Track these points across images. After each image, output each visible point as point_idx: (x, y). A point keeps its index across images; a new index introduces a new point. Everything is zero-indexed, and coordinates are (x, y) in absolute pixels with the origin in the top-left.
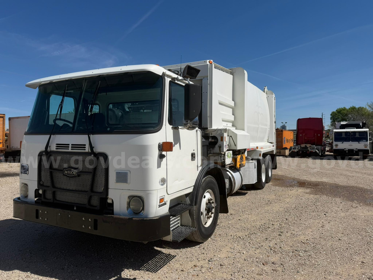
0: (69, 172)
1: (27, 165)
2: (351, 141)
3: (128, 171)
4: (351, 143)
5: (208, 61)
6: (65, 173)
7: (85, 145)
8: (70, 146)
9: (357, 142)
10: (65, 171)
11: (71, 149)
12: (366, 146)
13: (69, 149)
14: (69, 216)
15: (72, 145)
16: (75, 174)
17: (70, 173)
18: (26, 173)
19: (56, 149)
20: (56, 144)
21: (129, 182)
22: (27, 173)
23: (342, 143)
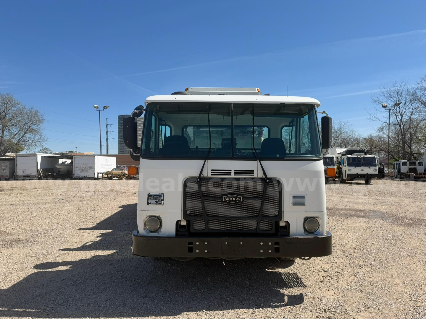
0: (230, 198)
1: (163, 194)
2: (362, 166)
3: (305, 195)
4: (362, 168)
5: (256, 89)
6: (226, 200)
7: (253, 171)
8: (233, 172)
9: (367, 167)
10: (225, 198)
11: (234, 175)
12: (375, 170)
13: (231, 175)
14: (241, 243)
15: (235, 171)
16: (240, 200)
17: (233, 199)
18: (161, 204)
19: (212, 175)
20: (212, 170)
21: (306, 204)
22: (163, 203)
23: (355, 168)
